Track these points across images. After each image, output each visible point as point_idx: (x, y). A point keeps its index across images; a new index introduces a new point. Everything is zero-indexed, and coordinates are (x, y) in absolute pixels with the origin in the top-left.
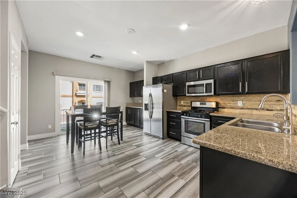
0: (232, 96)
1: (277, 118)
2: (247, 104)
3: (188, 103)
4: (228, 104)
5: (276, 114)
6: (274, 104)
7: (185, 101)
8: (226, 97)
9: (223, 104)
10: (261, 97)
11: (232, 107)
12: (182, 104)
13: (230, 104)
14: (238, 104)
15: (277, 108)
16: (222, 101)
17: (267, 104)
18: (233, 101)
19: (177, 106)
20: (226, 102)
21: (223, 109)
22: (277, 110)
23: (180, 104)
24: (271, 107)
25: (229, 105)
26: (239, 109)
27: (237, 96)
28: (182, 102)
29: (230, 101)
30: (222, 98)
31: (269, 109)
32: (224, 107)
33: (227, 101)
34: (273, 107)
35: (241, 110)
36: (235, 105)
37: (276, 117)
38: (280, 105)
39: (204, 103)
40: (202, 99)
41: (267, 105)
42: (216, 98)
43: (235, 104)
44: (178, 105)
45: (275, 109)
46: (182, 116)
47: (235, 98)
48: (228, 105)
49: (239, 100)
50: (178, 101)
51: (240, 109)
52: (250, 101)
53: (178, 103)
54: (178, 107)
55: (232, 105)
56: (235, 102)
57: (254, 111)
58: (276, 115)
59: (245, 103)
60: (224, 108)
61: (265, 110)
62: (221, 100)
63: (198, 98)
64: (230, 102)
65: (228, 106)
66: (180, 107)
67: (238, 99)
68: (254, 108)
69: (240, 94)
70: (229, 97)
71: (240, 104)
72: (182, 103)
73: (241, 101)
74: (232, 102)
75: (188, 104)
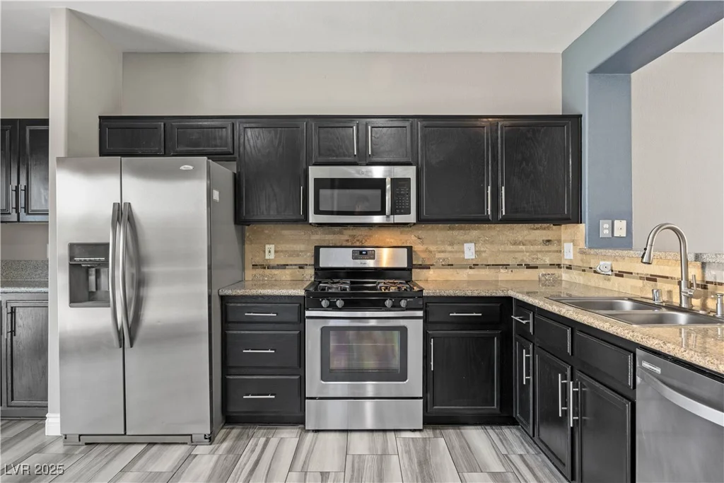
0: (450, 229)
1: (545, 285)
2: (485, 251)
3: (296, 254)
4: (439, 252)
5: (543, 275)
6: (540, 252)
7: (282, 247)
8: (432, 229)
9: (423, 255)
10: (515, 231)
11: (450, 263)
12: (267, 257)
13: (443, 252)
14: (463, 252)
15: (545, 261)
16: (423, 243)
17: (527, 252)
18: (452, 244)
19: (243, 269)
20: (432, 248)
21: (425, 270)
22: (544, 266)
23: (258, 260)
24: (533, 259)
25: (442, 255)
26: (466, 268)
27: (461, 229)
28: (270, 247)
29: (443, 242)
30: (420, 232)
31: (531, 263)
32: (428, 263)
33: (435, 243)
34: (537, 259)
35: (471, 272)
36: (457, 255)
37: (543, 285)
38: (550, 251)
39: (366, 251)
40: (354, 236)
41: (528, 254)
42: (401, 233)
43: (456, 252)
44: (248, 265)
45: (542, 262)
46: (308, 313)
47: (457, 233)
48: (438, 255)
49: (466, 242)
50: (247, 247)
51: (471, 268)
52: (492, 243)
53: (248, 256)
54: (250, 274)
55: (450, 258)
56: (456, 247)
57: (502, 271)
58: (543, 278)
59: (482, 249)
60: (428, 267)
61: (523, 268)
62: (419, 241)
63: (341, 233)
64: (442, 248)
65: (439, 259)
66: (260, 271)
67: (466, 237)
68: (502, 263)
69: (486, 221)
70: (442, 229)
71: (469, 252)
72: (270, 253)
73: (471, 242)
74: (449, 248)
75: (298, 255)
